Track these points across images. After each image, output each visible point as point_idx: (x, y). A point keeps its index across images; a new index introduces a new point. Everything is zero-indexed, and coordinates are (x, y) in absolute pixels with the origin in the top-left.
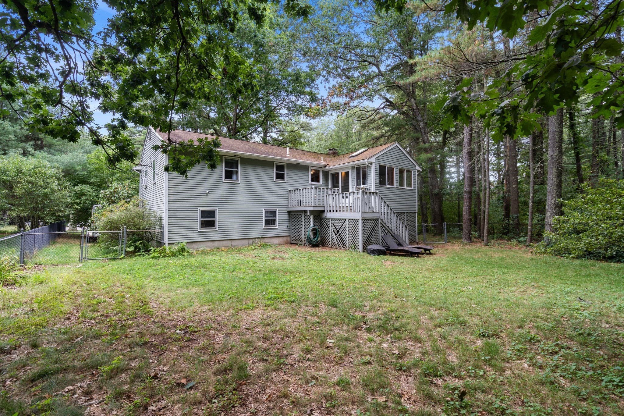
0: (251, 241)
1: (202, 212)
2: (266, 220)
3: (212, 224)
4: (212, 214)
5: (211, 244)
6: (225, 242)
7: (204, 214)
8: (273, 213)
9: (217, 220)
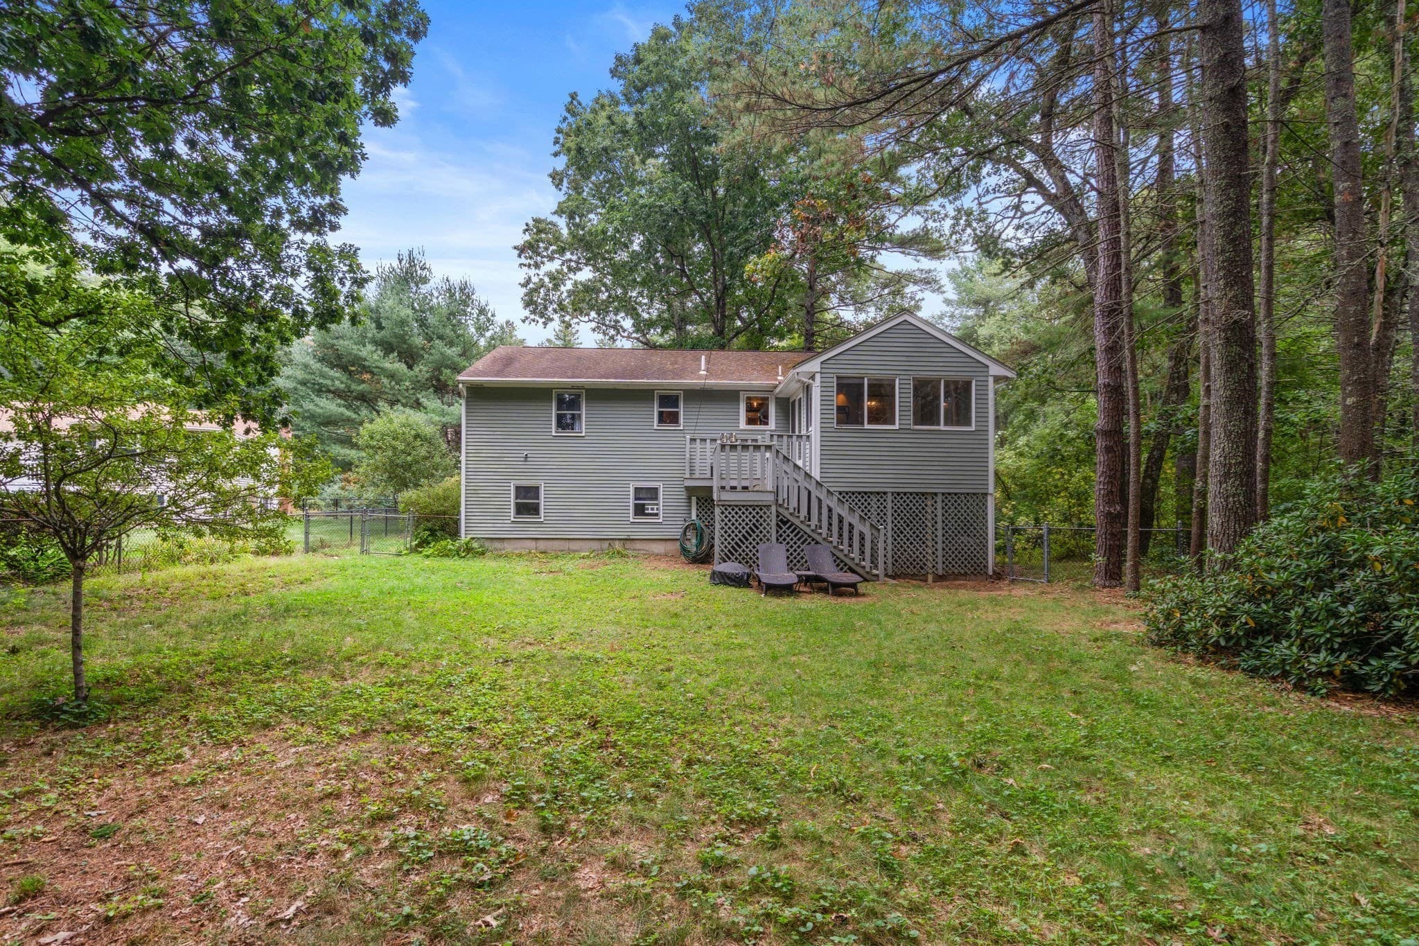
0: (606, 545)
1: (518, 488)
2: (636, 505)
3: (534, 510)
4: (533, 491)
5: (532, 544)
6: (556, 543)
7: (522, 491)
8: (653, 493)
9: (542, 504)
